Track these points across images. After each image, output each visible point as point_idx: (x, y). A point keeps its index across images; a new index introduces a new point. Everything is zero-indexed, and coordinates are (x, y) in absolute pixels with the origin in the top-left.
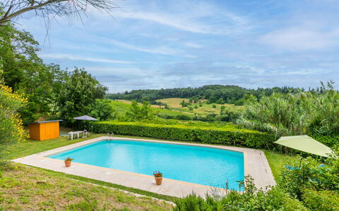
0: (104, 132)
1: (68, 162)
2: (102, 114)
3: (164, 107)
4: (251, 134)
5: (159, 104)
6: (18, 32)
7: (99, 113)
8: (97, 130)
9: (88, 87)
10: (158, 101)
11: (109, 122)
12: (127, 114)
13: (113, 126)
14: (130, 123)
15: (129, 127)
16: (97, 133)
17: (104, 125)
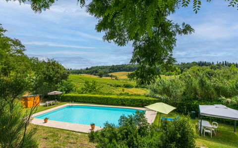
0: (68, 101)
1: (46, 120)
2: (66, 89)
3: (114, 78)
4: (152, 100)
5: (111, 76)
6: (11, 40)
7: (65, 89)
8: (63, 100)
9: (57, 72)
10: (110, 74)
11: (71, 94)
12: (82, 89)
13: (73, 97)
14: (84, 95)
15: (84, 97)
16: (64, 101)
17: (68, 96)
